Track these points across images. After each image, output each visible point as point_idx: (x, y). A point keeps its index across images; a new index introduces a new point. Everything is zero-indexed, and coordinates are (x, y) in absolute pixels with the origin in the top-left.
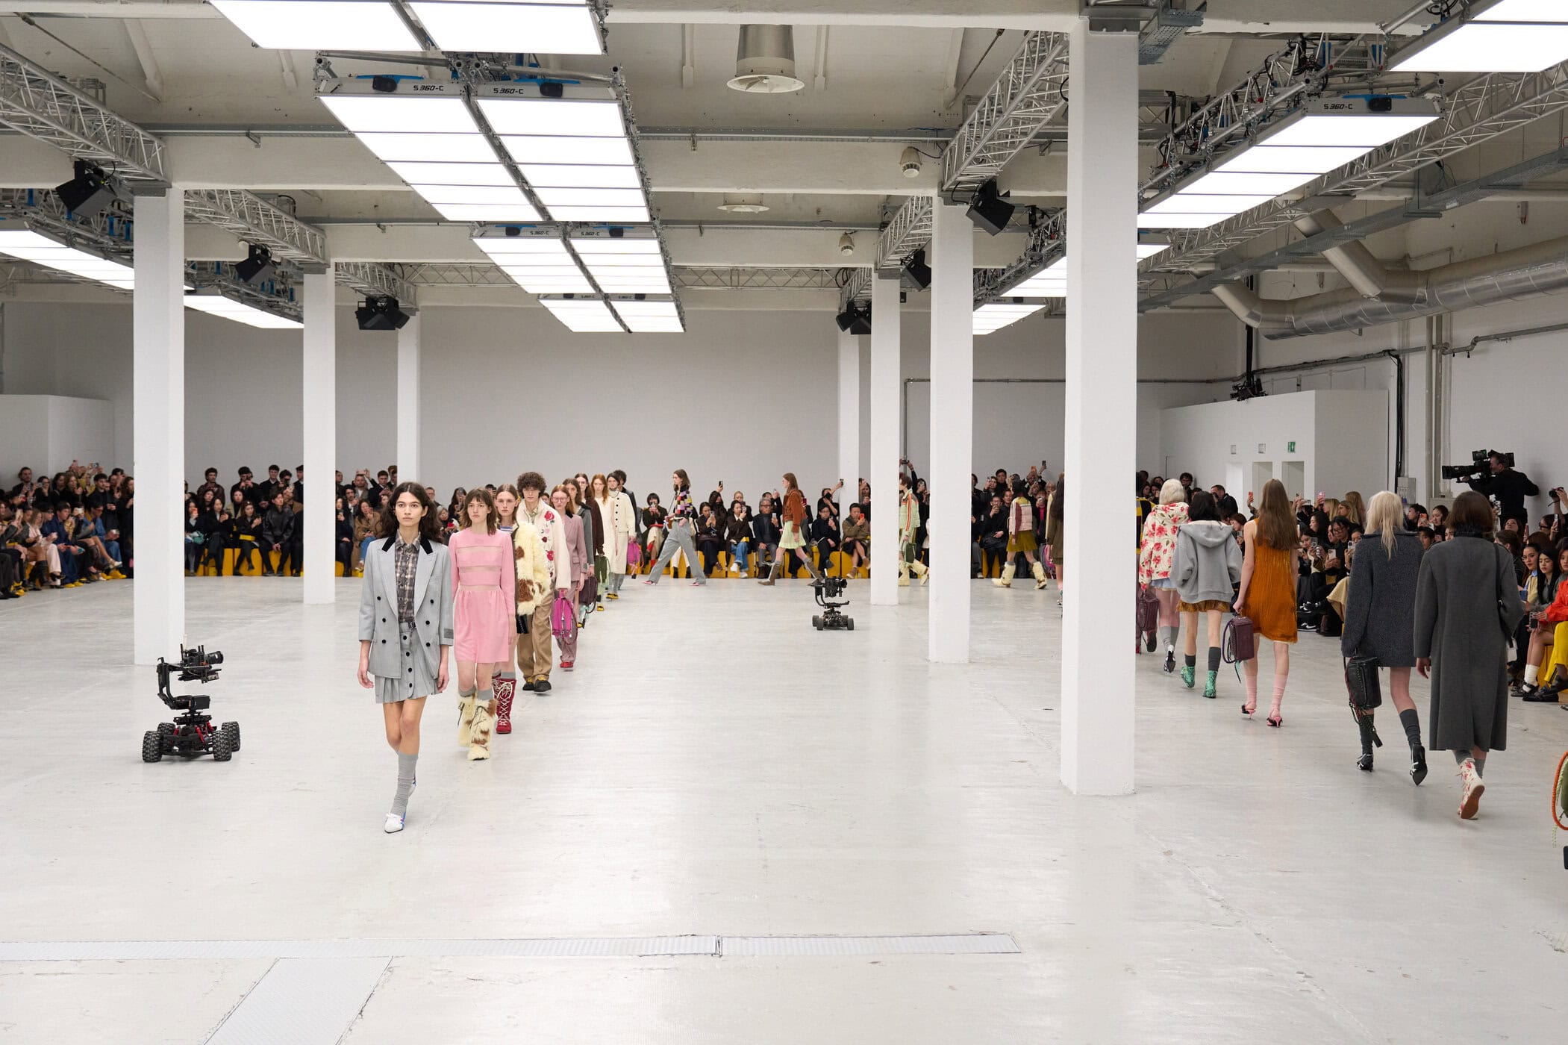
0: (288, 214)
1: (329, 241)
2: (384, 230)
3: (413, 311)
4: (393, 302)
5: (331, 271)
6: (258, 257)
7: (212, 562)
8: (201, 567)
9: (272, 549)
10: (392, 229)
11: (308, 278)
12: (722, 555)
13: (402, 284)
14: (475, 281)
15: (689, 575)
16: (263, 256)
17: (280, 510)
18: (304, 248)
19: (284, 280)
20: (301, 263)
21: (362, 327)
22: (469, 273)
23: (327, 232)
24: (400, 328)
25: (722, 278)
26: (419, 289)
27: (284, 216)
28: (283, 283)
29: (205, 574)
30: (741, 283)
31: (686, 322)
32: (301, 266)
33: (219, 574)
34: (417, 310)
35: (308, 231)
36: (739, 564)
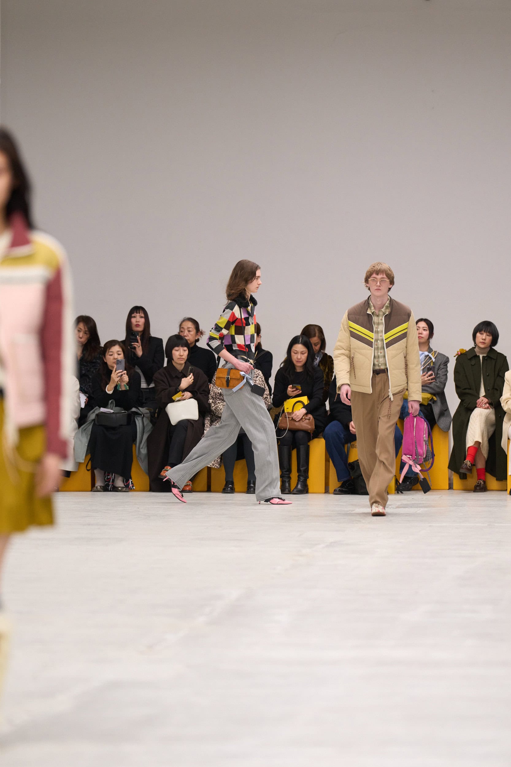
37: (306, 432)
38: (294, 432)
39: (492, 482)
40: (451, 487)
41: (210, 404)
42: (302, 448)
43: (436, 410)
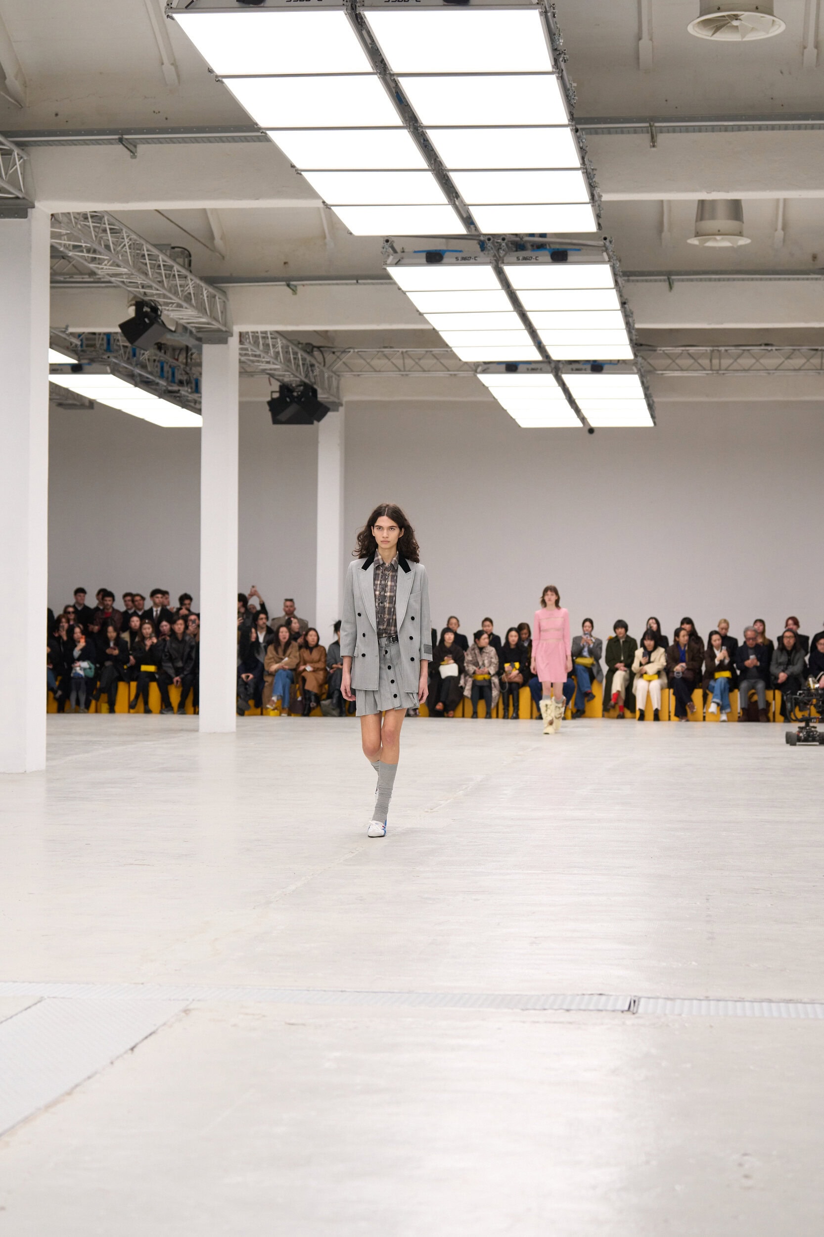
0: (183, 266)
1: (232, 305)
2: (294, 291)
3: (336, 406)
4: (310, 391)
5: (234, 341)
6: (146, 315)
7: (104, 697)
8: (93, 703)
9: (172, 683)
10: (307, 290)
11: (210, 353)
12: (698, 694)
13: (322, 372)
14: (407, 369)
15: (657, 717)
16: (153, 315)
17: (180, 637)
18: (201, 308)
19: (188, 369)
20: (199, 329)
21: (276, 421)
22: (401, 361)
23: (231, 296)
24: (319, 420)
25: (700, 361)
26: (343, 380)
27: (176, 267)
28: (187, 373)
29: (97, 711)
30: (724, 366)
31: (656, 414)
32: (200, 335)
33: (112, 710)
34: (341, 405)
35: (206, 290)
36: (718, 704)
37: (517, 683)
38: (511, 683)
39: (628, 713)
40: (603, 716)
41: (464, 667)
42: (515, 693)
43: (595, 670)
